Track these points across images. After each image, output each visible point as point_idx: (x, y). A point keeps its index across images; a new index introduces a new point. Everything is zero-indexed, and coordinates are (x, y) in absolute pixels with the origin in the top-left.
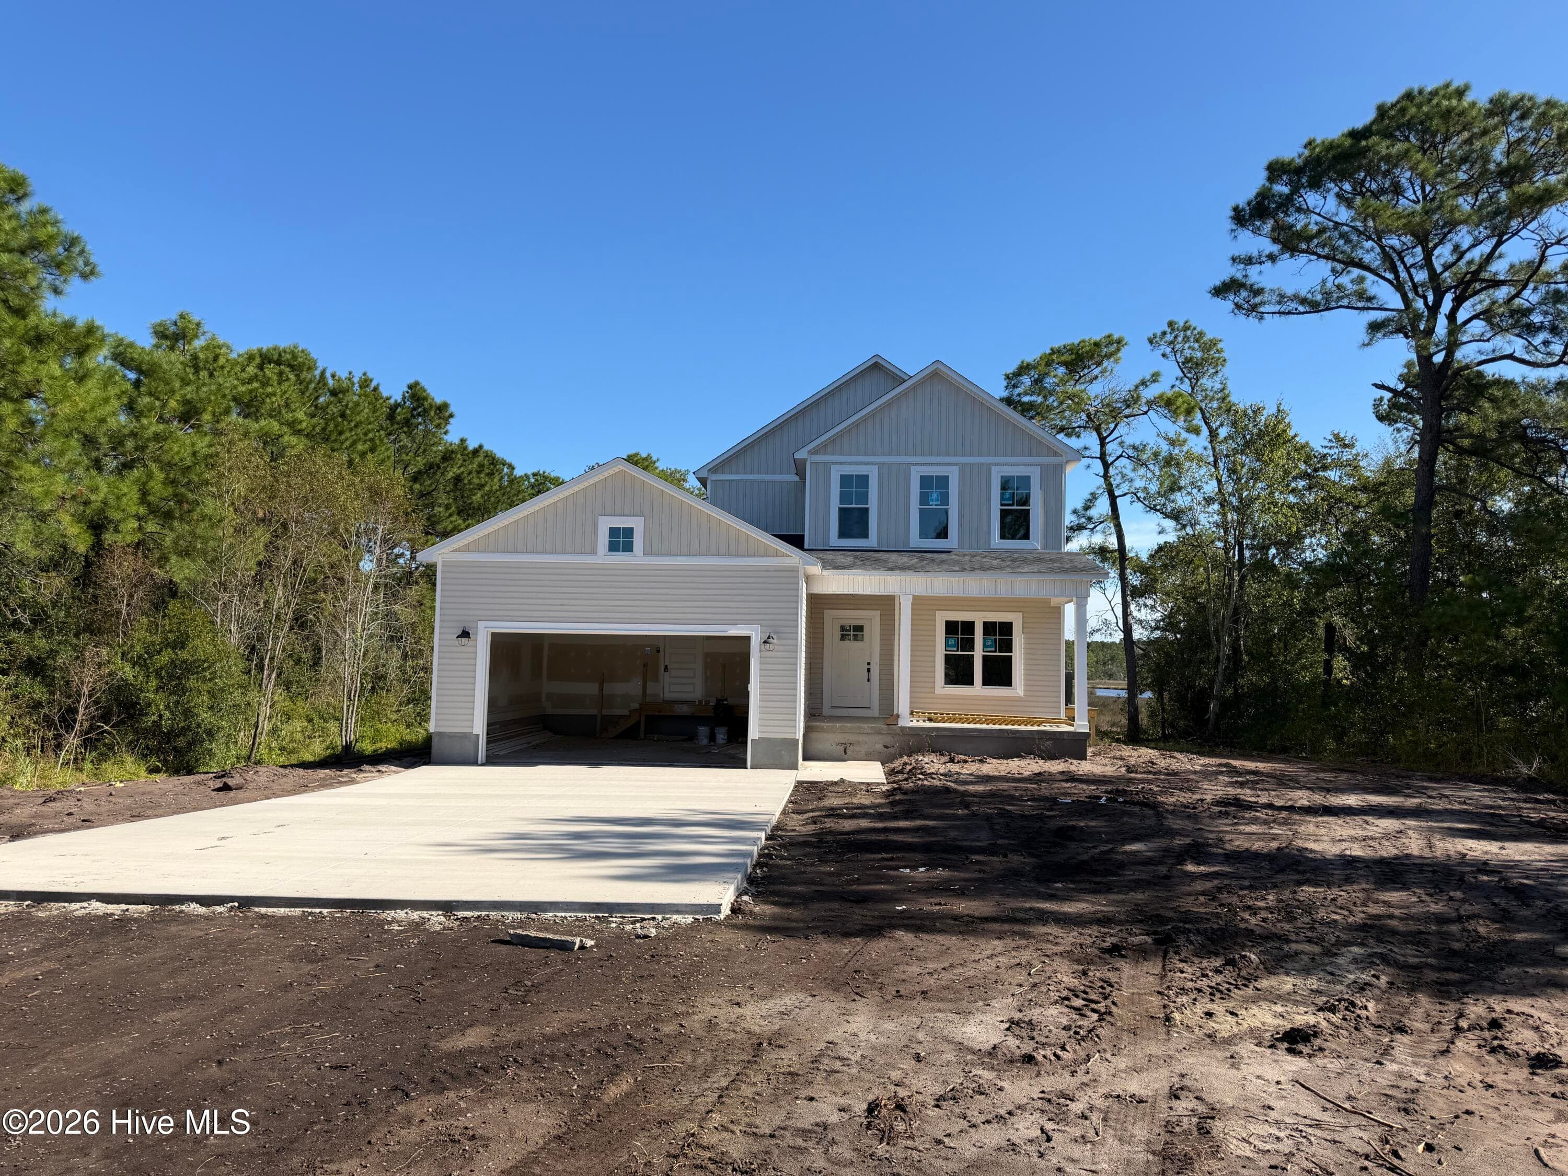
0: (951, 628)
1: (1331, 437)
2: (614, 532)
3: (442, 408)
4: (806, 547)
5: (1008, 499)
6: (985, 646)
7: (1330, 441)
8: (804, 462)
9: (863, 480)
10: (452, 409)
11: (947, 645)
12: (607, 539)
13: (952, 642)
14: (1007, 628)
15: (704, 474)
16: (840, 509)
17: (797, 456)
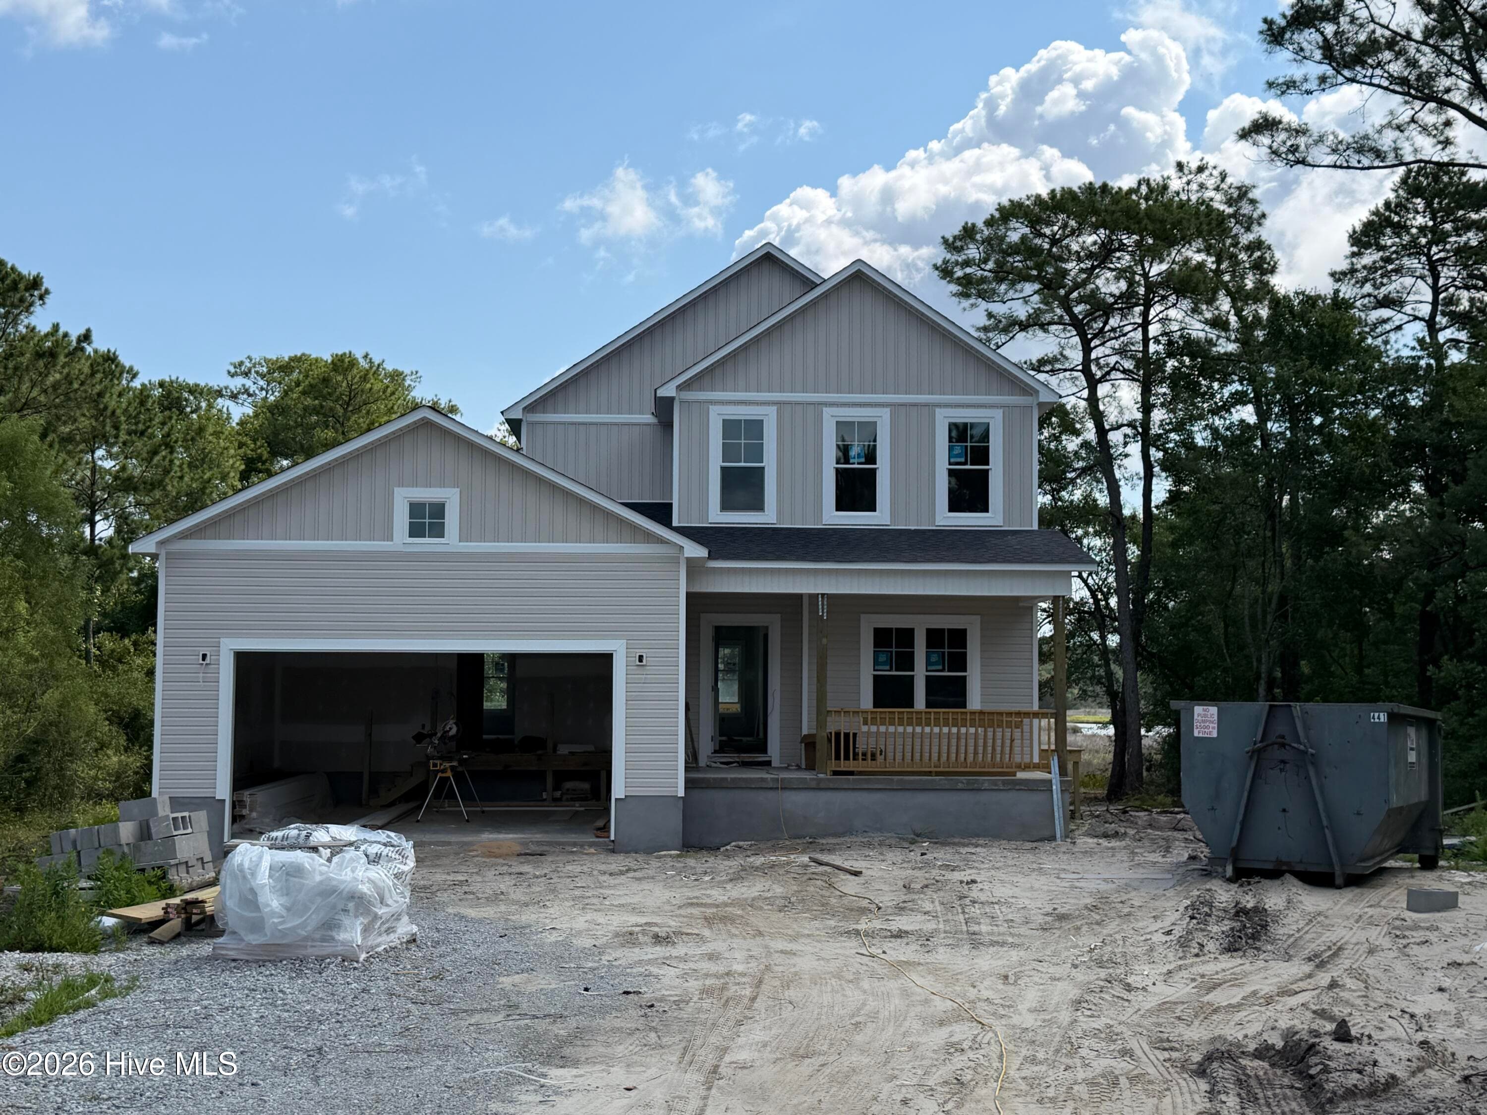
0: (882, 637)
1: (1414, 344)
2: (416, 509)
3: (35, 283)
4: (675, 523)
5: (957, 456)
6: (928, 663)
7: (1413, 348)
8: (671, 400)
9: (755, 427)
10: (46, 284)
11: (876, 662)
12: (407, 520)
13: (882, 658)
14: (959, 637)
15: (517, 415)
16: (723, 469)
17: (661, 393)
